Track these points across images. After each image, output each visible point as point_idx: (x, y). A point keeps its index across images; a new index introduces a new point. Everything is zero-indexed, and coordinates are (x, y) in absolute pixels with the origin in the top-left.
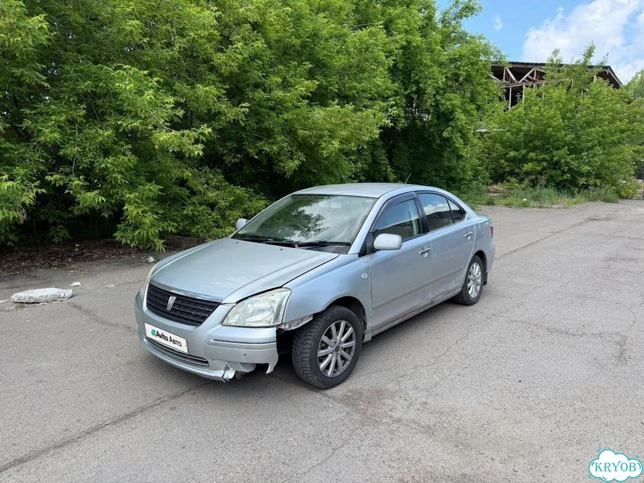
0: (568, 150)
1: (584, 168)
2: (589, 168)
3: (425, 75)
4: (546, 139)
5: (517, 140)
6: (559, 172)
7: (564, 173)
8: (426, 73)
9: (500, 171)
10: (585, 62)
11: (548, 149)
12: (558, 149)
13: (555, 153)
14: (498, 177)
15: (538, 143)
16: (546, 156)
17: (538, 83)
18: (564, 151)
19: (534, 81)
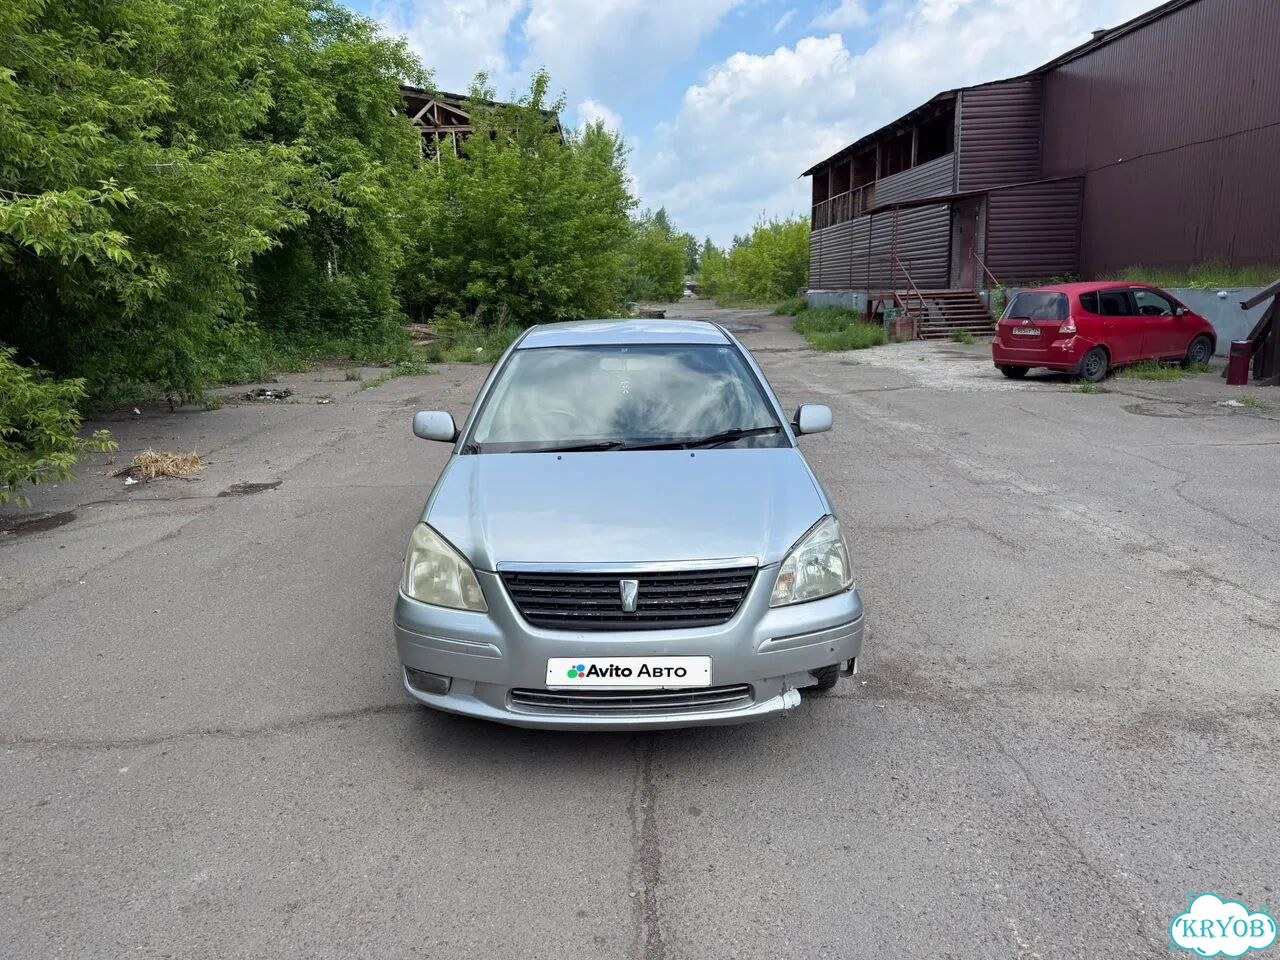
0: (536, 257)
1: (561, 291)
2: (568, 290)
3: (288, 92)
4: (498, 239)
5: (443, 237)
6: (523, 299)
7: (531, 297)
8: (289, 89)
9: (420, 297)
10: (536, 103)
11: (502, 255)
12: (517, 256)
13: (514, 262)
14: (419, 310)
15: (482, 244)
16: (502, 269)
17: (443, 130)
18: (528, 260)
19: (436, 126)
